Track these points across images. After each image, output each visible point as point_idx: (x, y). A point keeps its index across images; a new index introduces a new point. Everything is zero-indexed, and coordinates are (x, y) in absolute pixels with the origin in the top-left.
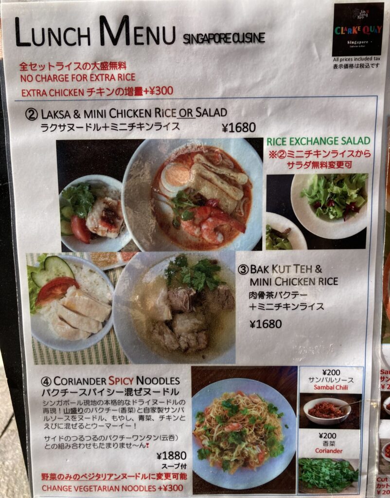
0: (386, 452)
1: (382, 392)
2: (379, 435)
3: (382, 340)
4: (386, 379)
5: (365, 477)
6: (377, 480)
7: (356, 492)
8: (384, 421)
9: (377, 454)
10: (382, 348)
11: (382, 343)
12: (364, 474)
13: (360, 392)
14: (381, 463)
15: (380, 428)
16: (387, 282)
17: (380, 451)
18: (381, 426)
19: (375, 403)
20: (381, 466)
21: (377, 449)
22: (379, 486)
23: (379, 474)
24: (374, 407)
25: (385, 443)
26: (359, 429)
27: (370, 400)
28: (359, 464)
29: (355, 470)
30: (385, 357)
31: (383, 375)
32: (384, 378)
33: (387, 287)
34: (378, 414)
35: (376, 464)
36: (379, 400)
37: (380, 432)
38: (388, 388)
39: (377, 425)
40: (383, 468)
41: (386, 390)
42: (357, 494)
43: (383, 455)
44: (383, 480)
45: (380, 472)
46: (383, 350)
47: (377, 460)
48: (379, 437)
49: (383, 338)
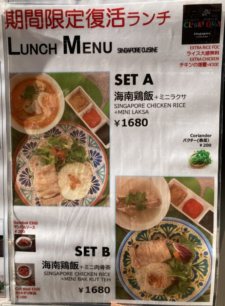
0: (19, 271)
1: (15, 235)
2: (14, 261)
3: (13, 203)
4: (17, 227)
5: (8, 286)
6: (16, 288)
7: (4, 296)
8: (17, 252)
9: (14, 272)
10: (13, 208)
11: (13, 205)
12: (7, 285)
13: (2, 234)
14: (17, 278)
15: (15, 256)
16: (15, 169)
17: (16, 271)
18: (15, 255)
19: (11, 241)
20: (17, 280)
21: (14, 269)
22: (17, 293)
23: (16, 285)
24: (10, 243)
25: (18, 266)
26: (3, 257)
27: (7, 239)
28: (4, 278)
29: (2, 282)
30: (16, 214)
31: (15, 225)
32: (16, 226)
33: (15, 172)
34: (13, 248)
35: (14, 279)
36: (13, 239)
37: (15, 259)
38: (18, 233)
39: (13, 254)
40: (18, 281)
41: (17, 233)
42: (5, 298)
43: (18, 273)
44: (19, 289)
45: (17, 284)
46: (14, 209)
47: (14, 276)
48: (14, 262)
49: (14, 202)
